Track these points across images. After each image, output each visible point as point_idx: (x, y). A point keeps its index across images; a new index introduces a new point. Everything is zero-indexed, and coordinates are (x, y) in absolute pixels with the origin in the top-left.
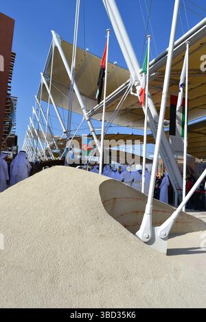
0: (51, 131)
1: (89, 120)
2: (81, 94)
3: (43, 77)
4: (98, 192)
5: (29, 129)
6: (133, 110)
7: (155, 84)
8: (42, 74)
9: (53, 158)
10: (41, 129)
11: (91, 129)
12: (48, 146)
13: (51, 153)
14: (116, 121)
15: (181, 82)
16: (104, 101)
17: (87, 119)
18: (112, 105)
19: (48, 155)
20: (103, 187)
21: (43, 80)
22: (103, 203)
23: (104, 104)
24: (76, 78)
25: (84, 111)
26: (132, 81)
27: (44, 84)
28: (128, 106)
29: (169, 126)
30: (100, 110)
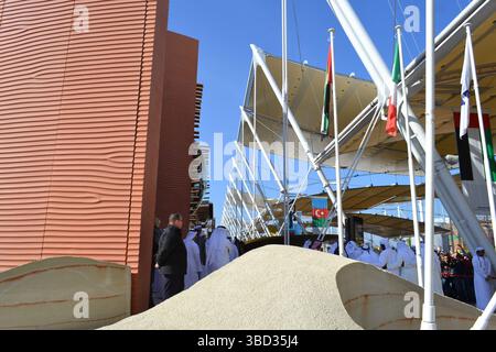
1: (319, 169)
2: (302, 129)
3: (244, 113)
5: (229, 191)
6: (392, 144)
8: (242, 108)
9: (268, 234)
10: (247, 190)
11: (325, 183)
12: (259, 216)
13: (264, 226)
14: (363, 166)
15: (464, 89)
17: (316, 167)
18: (356, 141)
19: (261, 231)
20: (342, 277)
21: (245, 117)
24: (293, 103)
25: (310, 155)
27: (246, 123)
28: (382, 139)
30: (332, 153)
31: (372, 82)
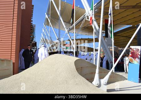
0: (51, 39)
1: (68, 33)
2: (64, 21)
3: (46, 15)
4: (74, 65)
5: (41, 38)
6: (88, 27)
7: (97, 15)
8: (46, 14)
9: (53, 51)
10: (47, 38)
11: (69, 37)
12: (50, 46)
13: (52, 49)
14: (80, 33)
15: (109, 13)
16: (74, 24)
17: (67, 32)
18: (78, 25)
19: (51, 50)
20: (76, 62)
21: (47, 16)
22: (76, 69)
23: (74, 25)
24: (61, 14)
25: (66, 29)
26: (87, 14)
27: (47, 18)
28: (86, 25)
29: (105, 33)
30: (73, 28)
31: (84, 9)
